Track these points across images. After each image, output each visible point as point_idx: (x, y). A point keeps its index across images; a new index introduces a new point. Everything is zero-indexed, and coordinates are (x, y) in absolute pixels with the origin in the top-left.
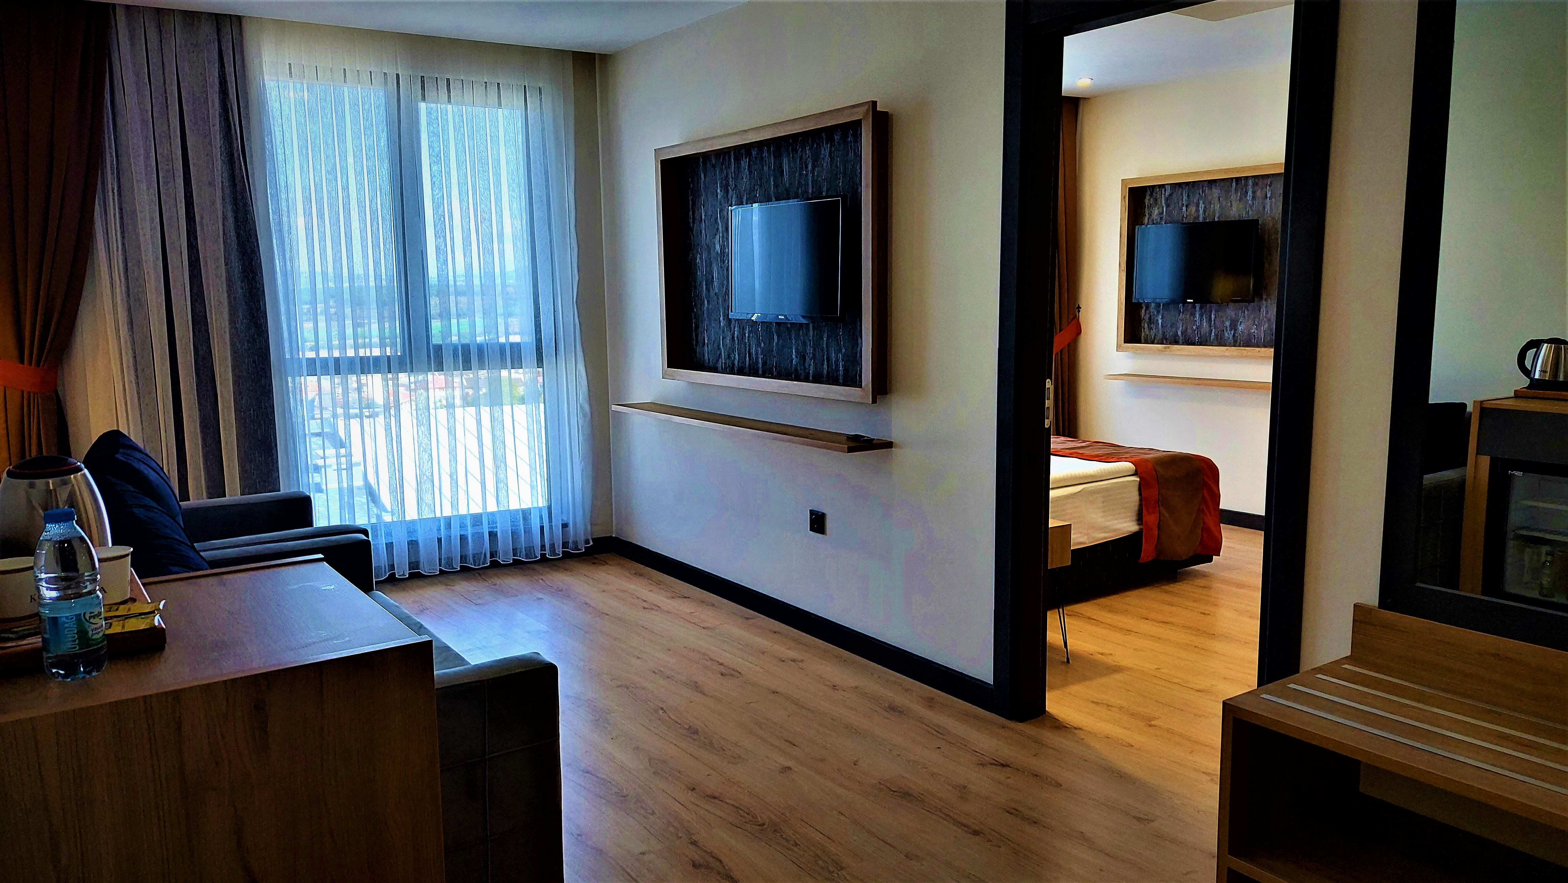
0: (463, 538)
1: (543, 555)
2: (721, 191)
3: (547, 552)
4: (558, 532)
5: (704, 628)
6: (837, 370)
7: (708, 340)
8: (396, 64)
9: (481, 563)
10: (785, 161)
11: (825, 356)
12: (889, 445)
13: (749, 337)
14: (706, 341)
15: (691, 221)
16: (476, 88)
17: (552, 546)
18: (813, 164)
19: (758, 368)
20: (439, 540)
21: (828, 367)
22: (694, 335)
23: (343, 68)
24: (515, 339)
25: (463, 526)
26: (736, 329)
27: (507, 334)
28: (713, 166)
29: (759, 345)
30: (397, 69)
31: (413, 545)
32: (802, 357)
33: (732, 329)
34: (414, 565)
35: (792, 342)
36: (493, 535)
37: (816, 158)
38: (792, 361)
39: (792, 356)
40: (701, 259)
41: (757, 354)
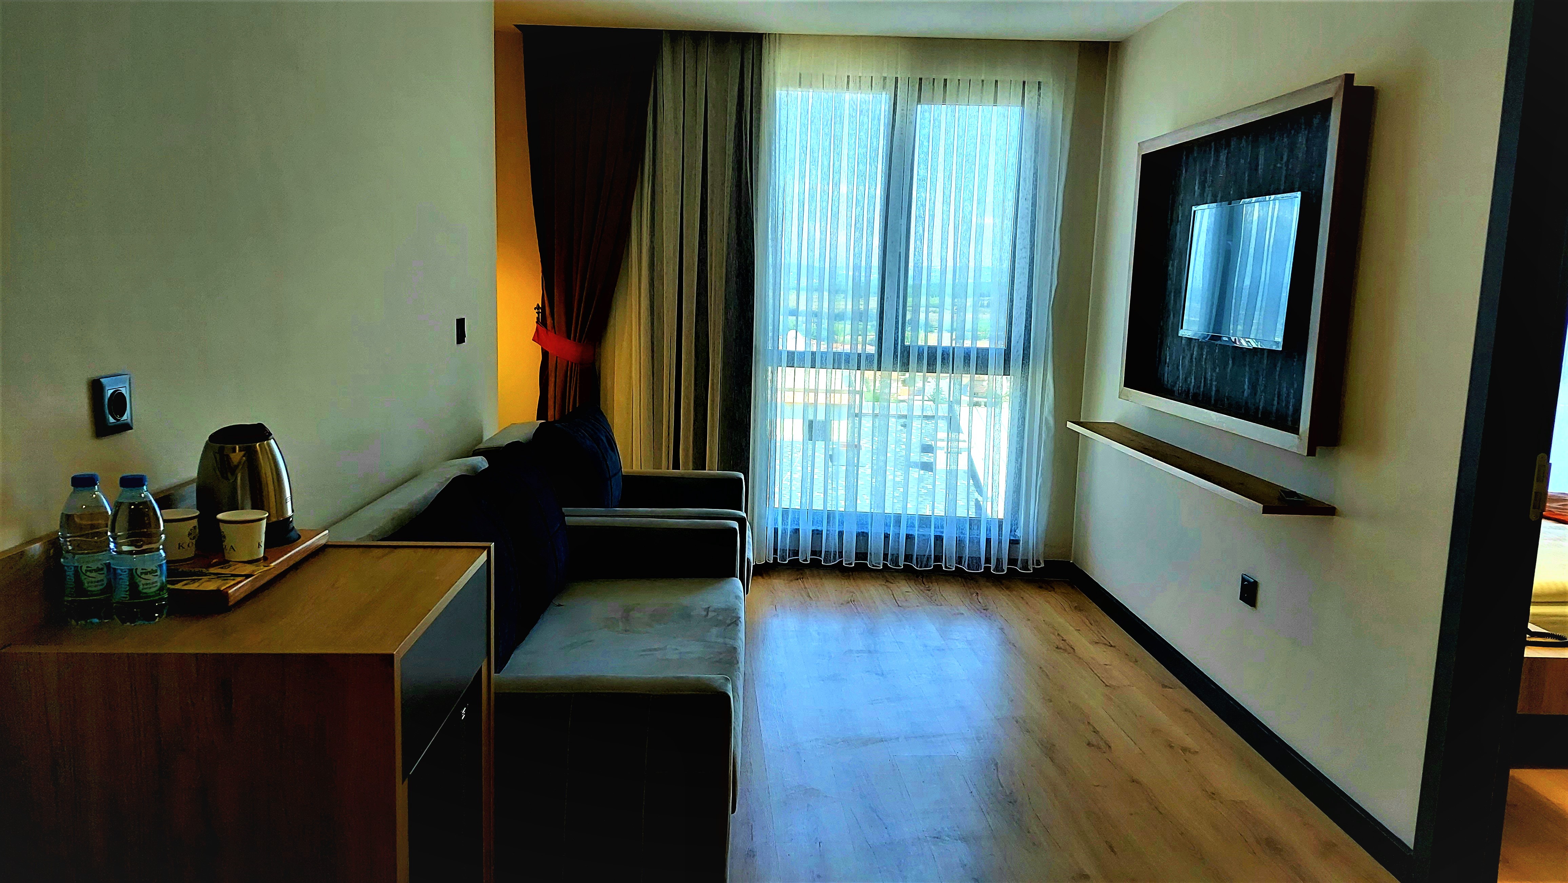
0: (909, 537)
1: (987, 569)
2: (1198, 188)
3: (992, 566)
4: (1006, 546)
5: (1106, 685)
6: (1287, 407)
7: (1169, 359)
8: (897, 69)
9: (923, 565)
10: (1262, 151)
11: (1277, 390)
12: (1329, 511)
13: (1206, 359)
14: (1168, 360)
15: (1169, 222)
16: (973, 87)
17: (999, 561)
18: (1288, 156)
19: (1211, 397)
20: (887, 536)
21: (1278, 403)
22: (1158, 352)
23: (846, 75)
24: (983, 344)
25: (911, 526)
26: (1196, 349)
27: (975, 338)
28: (1195, 161)
29: (1214, 370)
30: (896, 73)
31: (862, 536)
32: (1254, 386)
33: (1192, 349)
34: (862, 555)
35: (1245, 370)
36: (939, 539)
37: (1292, 149)
38: (1243, 392)
39: (1244, 386)
40: (1173, 265)
41: (1211, 380)
